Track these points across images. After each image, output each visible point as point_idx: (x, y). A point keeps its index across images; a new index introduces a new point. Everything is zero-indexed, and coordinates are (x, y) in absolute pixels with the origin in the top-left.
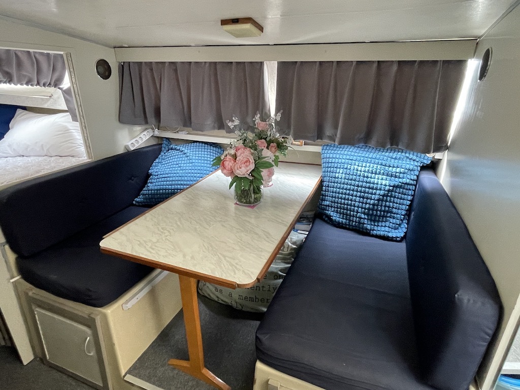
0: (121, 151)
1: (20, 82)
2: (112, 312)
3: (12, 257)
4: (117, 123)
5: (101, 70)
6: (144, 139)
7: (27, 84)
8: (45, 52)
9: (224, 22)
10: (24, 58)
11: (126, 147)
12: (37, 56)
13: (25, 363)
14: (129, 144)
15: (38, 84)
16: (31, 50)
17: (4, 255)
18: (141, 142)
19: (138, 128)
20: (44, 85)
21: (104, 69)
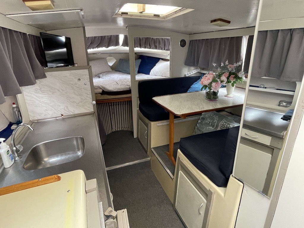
0: (183, 76)
1: (159, 49)
2: (153, 124)
3: (139, 102)
4: (184, 65)
5: (182, 43)
6: (194, 73)
7: (161, 50)
8: (167, 38)
9: (212, 21)
10: (161, 41)
11: (185, 75)
12: (165, 40)
13: (134, 138)
14: (186, 74)
15: (164, 50)
16: (163, 38)
17: (137, 101)
18: (192, 74)
19: (192, 68)
20: (166, 50)
21: (183, 43)
